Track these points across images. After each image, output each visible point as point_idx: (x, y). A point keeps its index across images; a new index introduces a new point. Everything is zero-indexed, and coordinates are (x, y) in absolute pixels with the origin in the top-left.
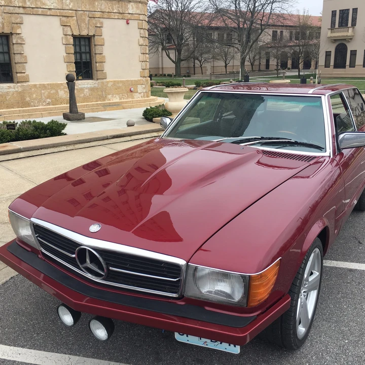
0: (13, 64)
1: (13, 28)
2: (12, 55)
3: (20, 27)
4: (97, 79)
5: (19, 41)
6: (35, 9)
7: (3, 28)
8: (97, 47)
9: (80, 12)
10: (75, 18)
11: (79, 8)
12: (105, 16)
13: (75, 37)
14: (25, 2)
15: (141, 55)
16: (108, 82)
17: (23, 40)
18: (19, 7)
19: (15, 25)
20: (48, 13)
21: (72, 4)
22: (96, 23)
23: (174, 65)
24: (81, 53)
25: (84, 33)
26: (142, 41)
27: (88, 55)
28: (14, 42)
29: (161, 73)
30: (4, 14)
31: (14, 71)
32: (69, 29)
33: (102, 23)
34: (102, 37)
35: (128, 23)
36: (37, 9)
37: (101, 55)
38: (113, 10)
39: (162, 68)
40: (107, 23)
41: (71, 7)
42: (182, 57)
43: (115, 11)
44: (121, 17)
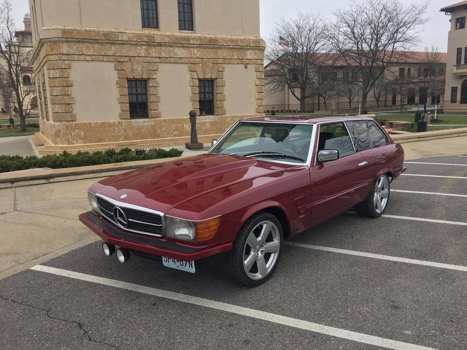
0: (149, 104)
1: (150, 74)
2: (149, 96)
3: (156, 74)
4: (218, 115)
5: (155, 85)
6: (169, 59)
7: (142, 74)
8: (218, 88)
9: (205, 60)
10: (201, 64)
11: (205, 56)
12: (227, 62)
13: (200, 80)
14: (161, 54)
15: (257, 93)
16: (226, 117)
17: (158, 84)
18: (156, 57)
19: (152, 72)
20: (179, 62)
21: (199, 54)
22: (219, 68)
23: (299, 102)
24: (205, 93)
25: (208, 76)
26: (258, 82)
27: (211, 95)
28: (151, 85)
29: (287, 109)
30: (144, 64)
31: (149, 109)
32: (195, 73)
33: (223, 68)
34: (223, 79)
35: (246, 67)
36: (170, 59)
37: (222, 95)
38: (234, 56)
39: (288, 105)
40: (227, 68)
41: (198, 55)
42: (306, 95)
43: (235, 57)
44: (240, 62)
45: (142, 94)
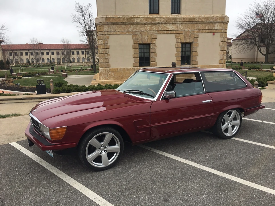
0: (150, 58)
1: (152, 41)
2: (150, 53)
3: (155, 40)
4: (192, 65)
5: (154, 47)
6: (163, 31)
7: (147, 41)
8: (194, 48)
9: (186, 31)
10: (183, 34)
11: (186, 29)
12: (200, 32)
13: (182, 44)
14: (159, 28)
15: (220, 51)
16: (198, 66)
17: (156, 46)
18: (156, 31)
19: (153, 39)
20: (170, 33)
21: (182, 27)
22: (195, 36)
24: (185, 52)
25: (187, 41)
26: (221, 44)
27: (189, 52)
28: (152, 47)
29: (255, 61)
30: (148, 35)
31: (151, 61)
32: (179, 39)
33: (198, 36)
34: (197, 43)
35: (214, 35)
36: (164, 31)
37: (196, 52)
38: (205, 28)
39: (257, 58)
40: (201, 36)
41: (181, 29)
43: (207, 29)
44: (210, 31)
45: (147, 52)
